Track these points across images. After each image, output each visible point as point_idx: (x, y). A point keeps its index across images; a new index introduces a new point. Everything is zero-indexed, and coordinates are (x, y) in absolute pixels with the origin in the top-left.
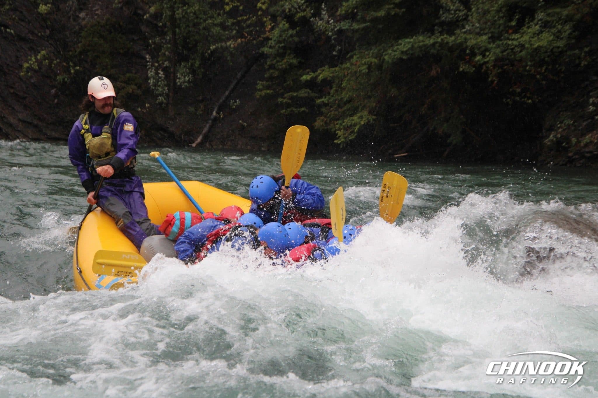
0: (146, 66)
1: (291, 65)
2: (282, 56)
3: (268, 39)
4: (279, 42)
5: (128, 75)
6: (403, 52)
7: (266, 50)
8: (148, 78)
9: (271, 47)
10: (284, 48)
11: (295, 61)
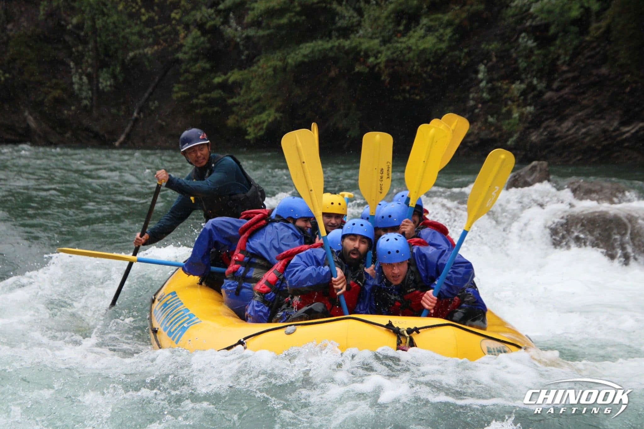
0: (70, 72)
1: (204, 69)
2: (196, 61)
3: (181, 46)
4: (193, 48)
5: (54, 81)
6: (305, 56)
7: (180, 55)
8: (72, 83)
9: (185, 53)
10: (197, 53)
11: (208, 66)
